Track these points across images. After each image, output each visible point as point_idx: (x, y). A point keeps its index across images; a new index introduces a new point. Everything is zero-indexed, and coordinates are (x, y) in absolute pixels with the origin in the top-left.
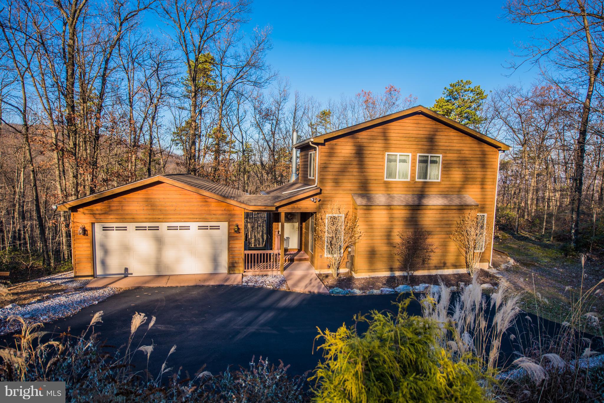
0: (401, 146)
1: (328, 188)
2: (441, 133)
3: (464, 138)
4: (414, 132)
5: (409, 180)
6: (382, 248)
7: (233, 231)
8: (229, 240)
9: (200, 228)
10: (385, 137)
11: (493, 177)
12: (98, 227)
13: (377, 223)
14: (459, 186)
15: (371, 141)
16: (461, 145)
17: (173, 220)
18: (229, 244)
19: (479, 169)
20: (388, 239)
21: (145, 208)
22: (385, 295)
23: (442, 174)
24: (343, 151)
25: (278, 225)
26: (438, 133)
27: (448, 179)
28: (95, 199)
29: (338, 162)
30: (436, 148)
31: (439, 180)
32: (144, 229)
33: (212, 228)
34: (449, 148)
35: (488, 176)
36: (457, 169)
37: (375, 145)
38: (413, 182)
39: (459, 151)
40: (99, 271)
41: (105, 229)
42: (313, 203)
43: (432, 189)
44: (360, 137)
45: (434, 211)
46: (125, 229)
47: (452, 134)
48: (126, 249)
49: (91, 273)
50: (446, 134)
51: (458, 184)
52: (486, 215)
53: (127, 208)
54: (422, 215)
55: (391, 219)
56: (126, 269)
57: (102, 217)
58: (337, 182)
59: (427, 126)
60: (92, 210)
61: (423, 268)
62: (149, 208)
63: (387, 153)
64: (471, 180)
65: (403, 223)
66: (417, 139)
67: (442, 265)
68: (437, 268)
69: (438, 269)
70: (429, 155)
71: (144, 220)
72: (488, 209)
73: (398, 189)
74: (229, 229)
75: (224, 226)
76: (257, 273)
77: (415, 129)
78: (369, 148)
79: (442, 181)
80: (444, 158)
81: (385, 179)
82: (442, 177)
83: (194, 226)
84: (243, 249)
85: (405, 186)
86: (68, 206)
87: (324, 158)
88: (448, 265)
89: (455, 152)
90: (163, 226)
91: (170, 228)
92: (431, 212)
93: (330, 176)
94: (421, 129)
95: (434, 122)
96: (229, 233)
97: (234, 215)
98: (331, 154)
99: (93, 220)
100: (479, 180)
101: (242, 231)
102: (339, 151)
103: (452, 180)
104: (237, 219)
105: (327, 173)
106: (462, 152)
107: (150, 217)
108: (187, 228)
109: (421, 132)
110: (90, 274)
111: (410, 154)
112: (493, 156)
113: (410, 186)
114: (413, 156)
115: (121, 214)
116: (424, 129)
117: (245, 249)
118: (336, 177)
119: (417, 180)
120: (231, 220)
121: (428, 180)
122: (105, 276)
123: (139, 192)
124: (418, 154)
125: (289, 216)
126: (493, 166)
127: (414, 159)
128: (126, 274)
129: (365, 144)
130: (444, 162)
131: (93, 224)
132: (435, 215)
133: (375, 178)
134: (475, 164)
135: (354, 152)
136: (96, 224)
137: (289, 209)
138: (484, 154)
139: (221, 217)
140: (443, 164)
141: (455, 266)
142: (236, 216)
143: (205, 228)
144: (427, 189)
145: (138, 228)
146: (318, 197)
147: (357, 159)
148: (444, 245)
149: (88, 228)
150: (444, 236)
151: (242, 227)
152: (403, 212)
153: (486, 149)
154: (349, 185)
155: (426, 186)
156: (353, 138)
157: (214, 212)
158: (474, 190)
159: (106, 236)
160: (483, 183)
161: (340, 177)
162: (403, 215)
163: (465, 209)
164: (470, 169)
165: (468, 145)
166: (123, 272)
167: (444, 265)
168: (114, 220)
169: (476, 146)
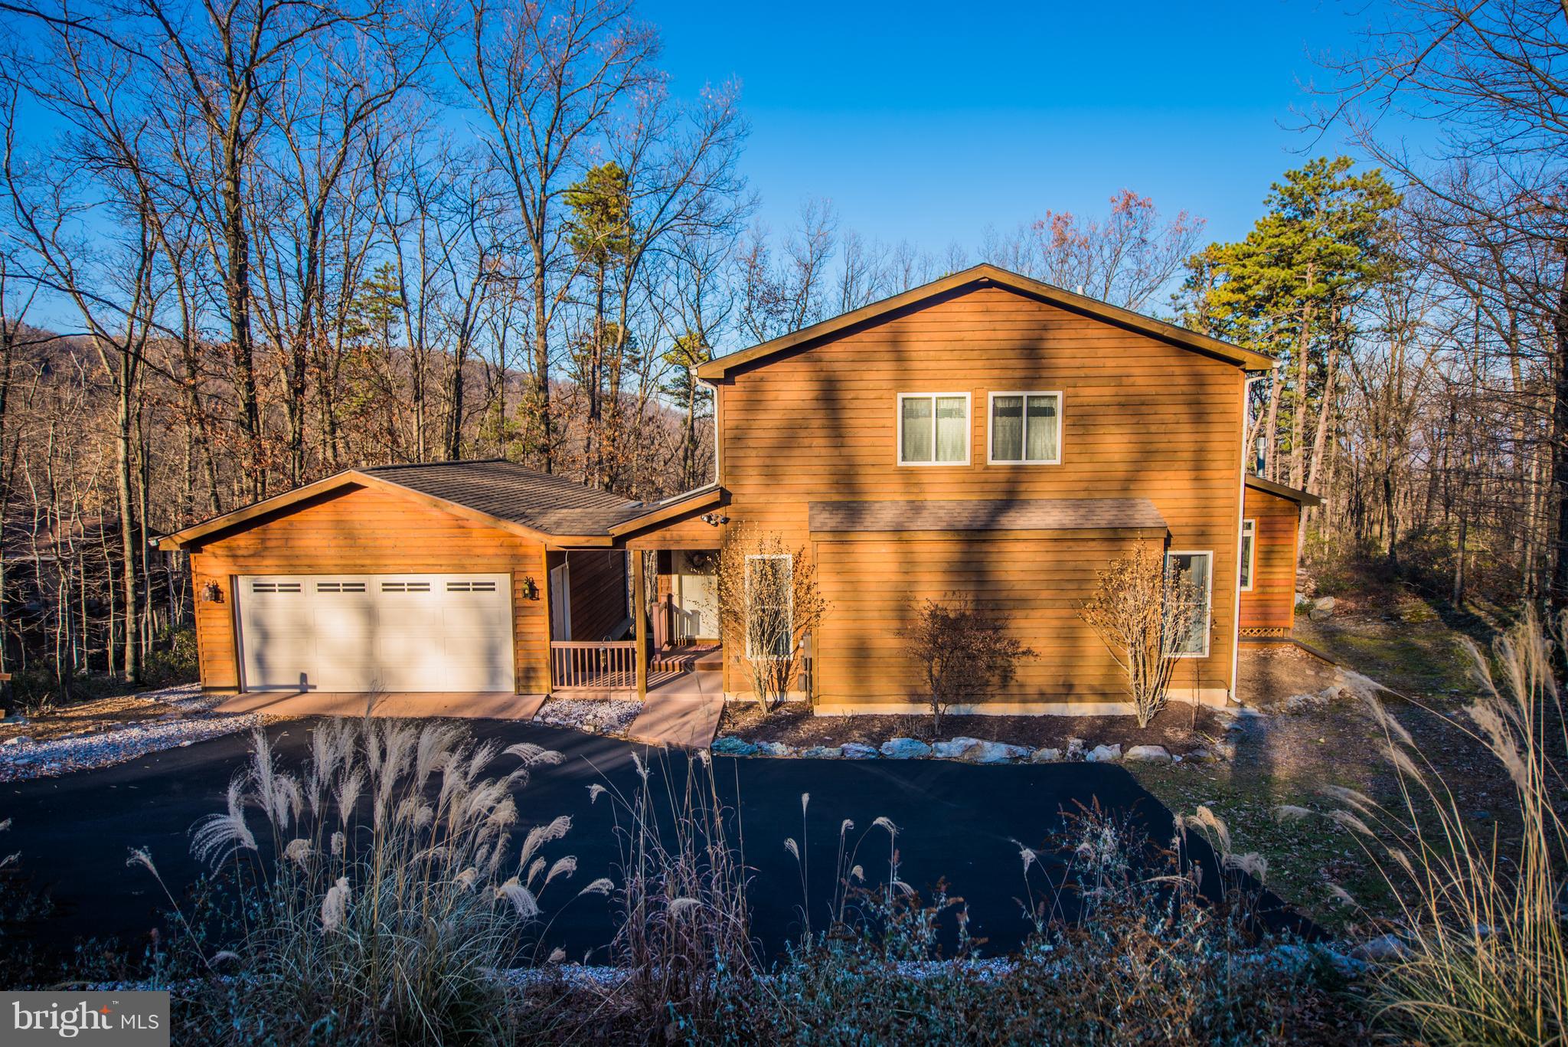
0: (939, 374)
1: (749, 490)
2: (1058, 334)
3: (1128, 343)
4: (978, 335)
5: (967, 462)
6: (886, 641)
7: (521, 595)
8: (515, 617)
9: (453, 588)
10: (898, 352)
11: (1228, 445)
12: (244, 584)
13: (870, 578)
14: (1121, 475)
15: (857, 366)
16: (1123, 362)
17: (391, 569)
18: (515, 626)
19: (1187, 428)
20: (902, 619)
21: (334, 543)
22: (851, 761)
23: (1065, 444)
24: (783, 396)
25: (670, 581)
26: (1050, 334)
27: (1085, 458)
28: (227, 524)
29: (771, 424)
30: (1045, 374)
31: (1058, 462)
32: (333, 588)
33: (480, 587)
34: (1082, 373)
35: (1214, 446)
36: (1114, 429)
37: (867, 376)
38: (979, 469)
39: (1118, 379)
40: (252, 679)
41: (260, 588)
42: (710, 527)
43: (1039, 487)
44: (827, 357)
45: (1032, 546)
46: (295, 588)
47: (1090, 333)
48: (305, 631)
49: (233, 683)
50: (1072, 334)
51: (1121, 470)
52: (1210, 553)
53: (297, 543)
54: (994, 557)
55: (908, 565)
56: (304, 677)
57: (251, 562)
58: (772, 475)
59: (1013, 317)
60: (229, 548)
61: (1008, 698)
62: (342, 543)
63: (900, 396)
64: (1160, 457)
65: (940, 577)
66: (990, 355)
67: (1062, 690)
68: (1043, 697)
69: (1048, 701)
70: (1025, 394)
71: (334, 569)
72: (1218, 539)
73: (937, 488)
74: (514, 591)
75: (503, 581)
76: (582, 695)
77: (980, 326)
78: (853, 385)
79: (1066, 461)
80: (1070, 400)
81: (900, 463)
82: (1064, 453)
83: (438, 582)
84: (547, 637)
85: (959, 477)
86: (180, 541)
87: (735, 415)
88: (1078, 690)
89: (1104, 381)
90: (375, 582)
91: (388, 587)
92: (1020, 546)
93: (752, 461)
94: (998, 326)
95: (1035, 305)
96: (514, 600)
97: (525, 556)
98: (753, 403)
99: (234, 570)
100: (1186, 456)
101: (543, 594)
102: (771, 396)
103: (1100, 458)
104: (530, 568)
105: (741, 453)
106: (1125, 381)
107: (343, 562)
108: (423, 587)
109: (1001, 335)
110: (231, 684)
111: (968, 395)
112: (1224, 389)
113: (977, 474)
114: (975, 399)
115: (287, 557)
116: (1008, 325)
117: (552, 639)
118: (768, 462)
119: (990, 462)
120: (518, 568)
121: (1024, 462)
122: (265, 689)
123: (319, 508)
124: (991, 394)
125: (696, 559)
126: (1230, 417)
127: (978, 408)
128: (304, 686)
129: (841, 376)
130: (1071, 411)
131: (233, 578)
132: (1031, 557)
133: (871, 460)
134: (1173, 413)
135: (811, 395)
136: (240, 578)
137: (651, 542)
138: (1199, 382)
139: (495, 561)
140: (1065, 415)
141: (1104, 696)
142: (528, 561)
143: (462, 587)
144: (1023, 487)
145: (323, 588)
146: (720, 512)
147: (821, 414)
148: (1070, 637)
149: (224, 586)
150: (1064, 613)
151: (542, 586)
152: (940, 547)
153: (1207, 370)
154: (805, 480)
155: (1024, 477)
156: (808, 360)
157: (478, 551)
158: (1167, 484)
159: (263, 604)
160: (1199, 464)
161: (781, 462)
162: (937, 557)
163: (1123, 539)
164: (1153, 428)
165: (1146, 362)
166: (297, 682)
167: (1067, 691)
168: (274, 570)
169: (1172, 361)
